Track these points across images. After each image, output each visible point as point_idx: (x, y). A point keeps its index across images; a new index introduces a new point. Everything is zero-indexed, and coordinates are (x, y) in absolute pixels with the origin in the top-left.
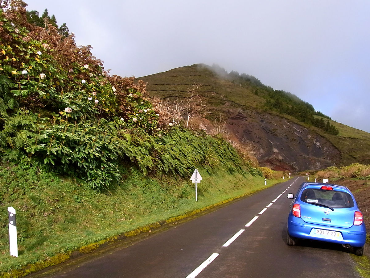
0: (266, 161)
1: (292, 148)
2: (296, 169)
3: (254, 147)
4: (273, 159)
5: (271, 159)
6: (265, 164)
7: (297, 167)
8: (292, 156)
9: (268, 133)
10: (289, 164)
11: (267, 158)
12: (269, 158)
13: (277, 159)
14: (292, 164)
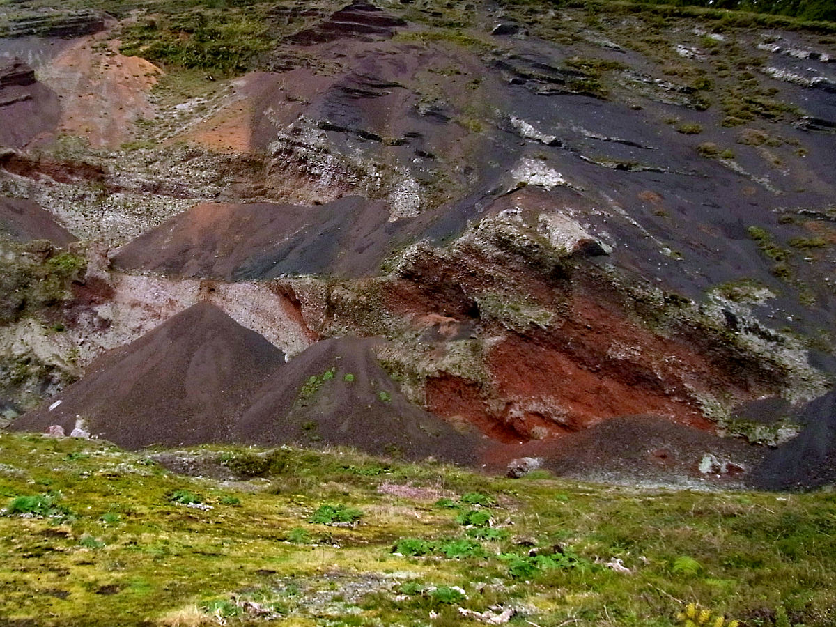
0: (408, 287)
1: (735, 166)
2: (776, 377)
3: (352, 178)
4: (478, 254)
5: (455, 264)
6: (390, 322)
7: (794, 357)
8: (736, 231)
9: (521, 79)
10: (675, 301)
11: (412, 250)
12: (441, 253)
13: (525, 253)
14: (716, 308)
